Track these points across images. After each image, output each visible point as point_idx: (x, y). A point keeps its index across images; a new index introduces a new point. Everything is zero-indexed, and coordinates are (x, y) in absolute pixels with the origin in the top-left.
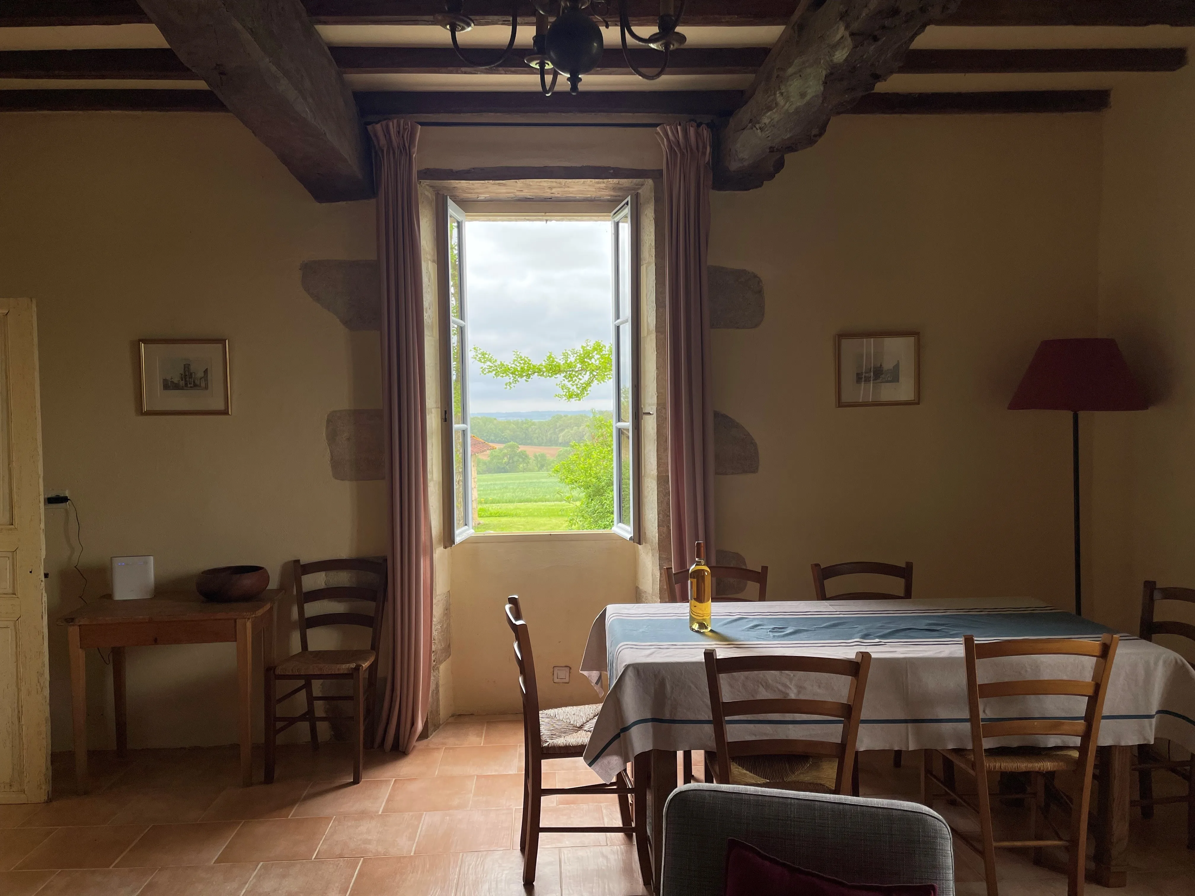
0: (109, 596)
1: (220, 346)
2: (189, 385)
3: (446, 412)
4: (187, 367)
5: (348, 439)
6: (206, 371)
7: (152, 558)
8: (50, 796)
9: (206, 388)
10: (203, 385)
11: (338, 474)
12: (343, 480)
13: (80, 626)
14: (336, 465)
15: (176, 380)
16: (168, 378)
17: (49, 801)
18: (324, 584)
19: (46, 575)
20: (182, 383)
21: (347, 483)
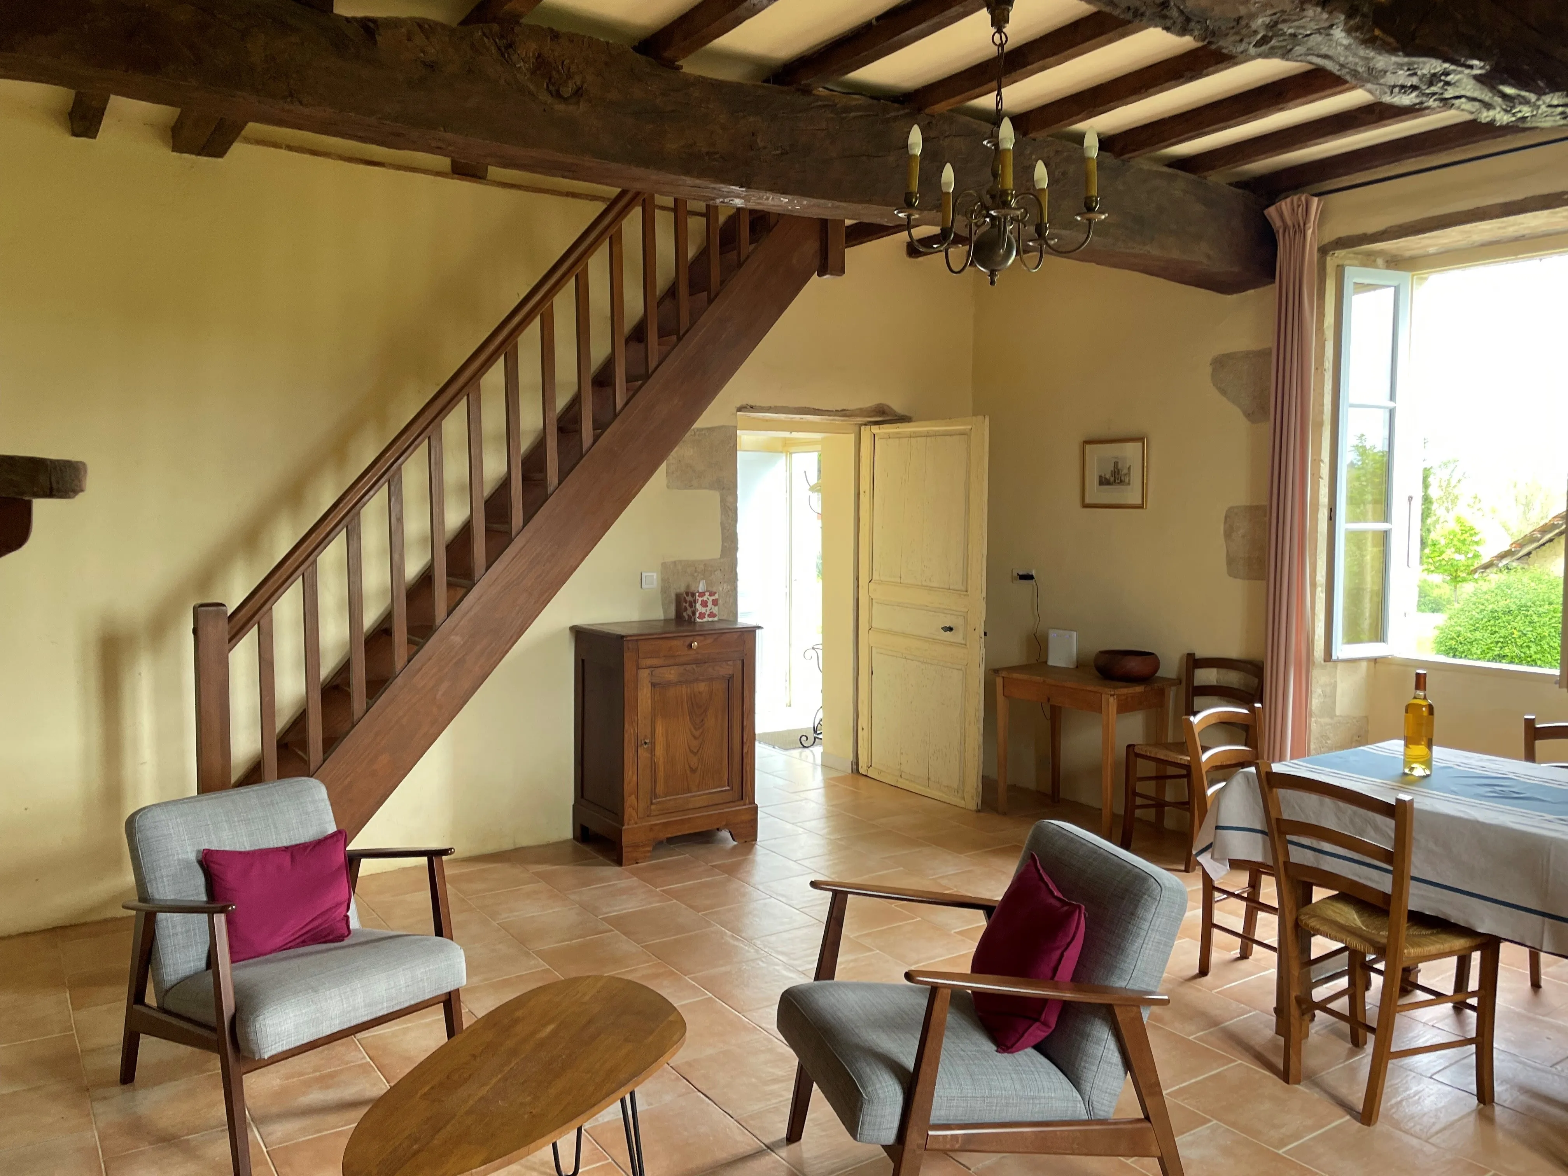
0: (1046, 662)
1: (1140, 444)
2: (1117, 481)
3: (1331, 509)
4: (1116, 464)
5: (1243, 536)
6: (1129, 468)
7: (1075, 633)
8: (979, 808)
9: (1129, 484)
10: (1127, 480)
11: (1232, 573)
12: (1235, 577)
13: (1003, 677)
14: (1231, 561)
15: (1108, 477)
16: (1103, 475)
17: (978, 811)
18: (1215, 681)
19: (985, 634)
20: (1112, 479)
21: (1239, 582)
